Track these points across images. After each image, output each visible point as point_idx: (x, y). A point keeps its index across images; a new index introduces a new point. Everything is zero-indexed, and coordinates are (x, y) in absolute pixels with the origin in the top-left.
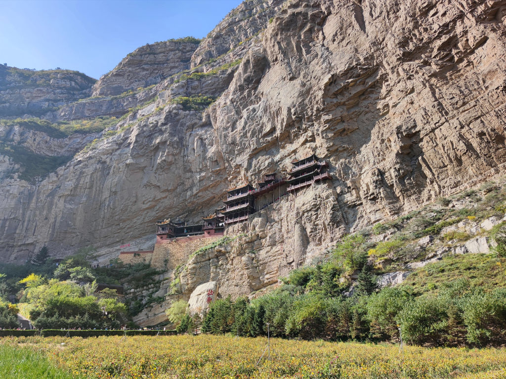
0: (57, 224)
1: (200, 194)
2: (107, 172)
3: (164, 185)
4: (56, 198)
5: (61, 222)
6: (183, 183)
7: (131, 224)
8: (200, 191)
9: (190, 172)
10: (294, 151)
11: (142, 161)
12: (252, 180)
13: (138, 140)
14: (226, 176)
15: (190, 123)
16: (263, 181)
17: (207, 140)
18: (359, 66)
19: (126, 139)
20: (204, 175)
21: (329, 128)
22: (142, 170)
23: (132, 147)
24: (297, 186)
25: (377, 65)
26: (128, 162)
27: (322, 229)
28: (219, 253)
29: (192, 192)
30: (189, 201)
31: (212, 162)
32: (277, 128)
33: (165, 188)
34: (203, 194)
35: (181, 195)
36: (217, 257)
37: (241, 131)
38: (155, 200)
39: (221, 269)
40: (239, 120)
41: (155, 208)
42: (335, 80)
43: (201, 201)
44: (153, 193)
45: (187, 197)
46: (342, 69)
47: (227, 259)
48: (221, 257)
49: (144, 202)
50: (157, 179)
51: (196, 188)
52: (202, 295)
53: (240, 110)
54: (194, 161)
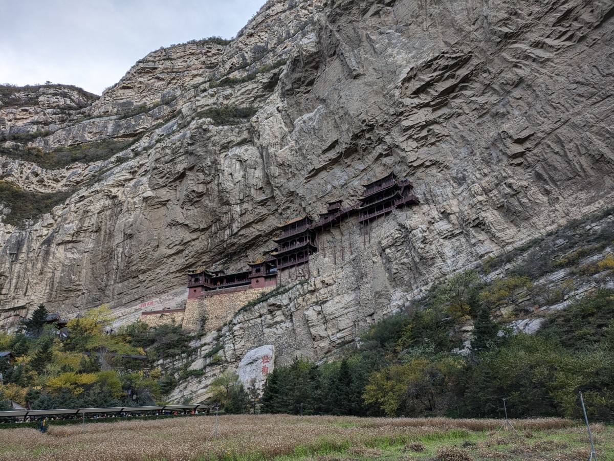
0: (57, 280)
1: (241, 233)
2: (119, 209)
3: (194, 223)
4: (53, 245)
5: (61, 277)
6: (219, 220)
7: (154, 276)
8: (242, 228)
9: (228, 204)
10: (365, 170)
11: (165, 193)
12: (311, 210)
13: (158, 166)
14: (275, 207)
15: (224, 141)
16: (325, 211)
17: (247, 162)
18: (446, 55)
19: (142, 165)
20: (247, 207)
21: (410, 137)
22: (164, 205)
23: (150, 176)
24: (372, 216)
25: (470, 52)
26: (145, 195)
27: (411, 269)
28: (272, 308)
29: (232, 230)
30: (227, 242)
31: (256, 190)
32: (341, 141)
33: (195, 227)
34: (246, 232)
35: (217, 235)
36: (270, 312)
37: (293, 148)
38: (182, 243)
39: (277, 329)
40: (288, 134)
41: (183, 253)
42: (415, 75)
43: (243, 241)
44: (180, 234)
45: (225, 238)
46: (424, 60)
47: (284, 315)
48: (276, 312)
49: (169, 246)
50: (185, 215)
51: (236, 225)
52: (255, 363)
53: (289, 121)
54: (231, 190)
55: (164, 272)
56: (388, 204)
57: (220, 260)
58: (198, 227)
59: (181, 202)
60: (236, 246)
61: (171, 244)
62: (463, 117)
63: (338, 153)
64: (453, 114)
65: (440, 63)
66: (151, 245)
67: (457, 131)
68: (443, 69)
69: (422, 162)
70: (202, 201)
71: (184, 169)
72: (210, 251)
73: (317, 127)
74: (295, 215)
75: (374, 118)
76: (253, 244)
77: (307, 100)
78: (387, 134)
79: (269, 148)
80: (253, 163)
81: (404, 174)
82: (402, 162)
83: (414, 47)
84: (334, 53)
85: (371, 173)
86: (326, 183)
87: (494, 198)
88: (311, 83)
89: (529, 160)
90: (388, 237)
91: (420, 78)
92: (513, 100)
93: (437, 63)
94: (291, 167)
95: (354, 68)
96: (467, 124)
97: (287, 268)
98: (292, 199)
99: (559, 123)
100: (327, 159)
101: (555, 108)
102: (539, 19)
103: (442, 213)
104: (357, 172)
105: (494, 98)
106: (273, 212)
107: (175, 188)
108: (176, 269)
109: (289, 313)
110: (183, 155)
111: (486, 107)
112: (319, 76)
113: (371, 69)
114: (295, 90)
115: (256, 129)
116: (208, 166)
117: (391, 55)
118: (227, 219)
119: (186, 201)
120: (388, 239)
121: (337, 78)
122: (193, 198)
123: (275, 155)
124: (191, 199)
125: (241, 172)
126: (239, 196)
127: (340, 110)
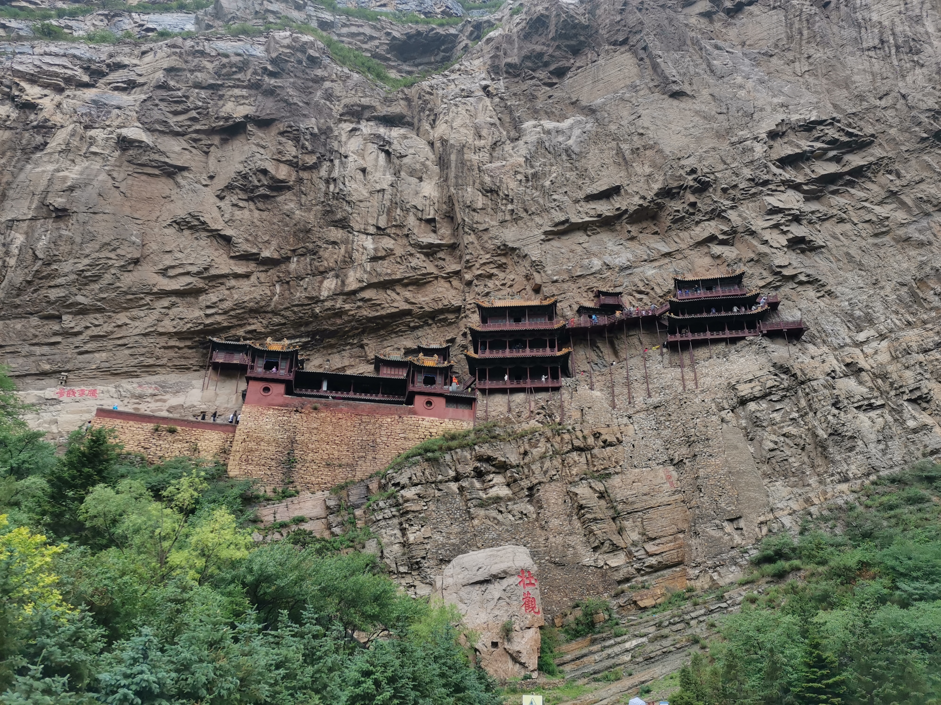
1: (367, 294)
3: (246, 240)
6: (313, 252)
7: (107, 328)
8: (370, 286)
9: (343, 228)
10: (668, 255)
11: (177, 149)
12: (556, 293)
13: (172, 83)
14: (456, 267)
15: (355, 100)
16: (589, 303)
17: (405, 160)
18: (838, 125)
19: (120, 66)
20: (391, 246)
21: (776, 226)
22: (170, 174)
23: (144, 97)
24: (701, 336)
25: (873, 135)
26: (125, 132)
27: (803, 449)
28: (484, 467)
29: (343, 282)
30: (326, 304)
31: (421, 220)
32: (630, 191)
33: (249, 249)
34: (378, 297)
35: (301, 283)
36: (479, 474)
37: (520, 170)
38: (205, 275)
39: (501, 512)
40: (508, 142)
41: (201, 298)
42: (784, 133)
43: (365, 313)
44: (203, 253)
45: (322, 294)
46: (802, 117)
47: (508, 485)
48: (492, 476)
49: (166, 269)
50: (226, 216)
51: (358, 275)
52: (496, 584)
53: (508, 120)
54: (361, 201)
55: (140, 326)
56: (736, 323)
58: (255, 251)
59: (220, 183)
60: (346, 318)
61: (172, 267)
62: (848, 226)
63: (618, 209)
64: (832, 217)
65: (827, 131)
66: (119, 251)
67: (839, 243)
68: (830, 143)
69: (794, 272)
70: (279, 199)
71: (246, 117)
72: (275, 313)
73: (577, 150)
74: (504, 292)
75: (713, 173)
76: (384, 327)
77: (550, 97)
78: (732, 208)
79: (465, 150)
80: (418, 166)
81: (761, 283)
82: (758, 261)
83: (781, 91)
84: (624, 42)
85: (683, 263)
86: (589, 253)
88: (561, 73)
90: (751, 381)
91: (793, 142)
93: (822, 130)
94: (512, 201)
95: (674, 79)
96: (855, 238)
97: (503, 391)
98: (505, 261)
100: (592, 213)
103: (847, 365)
104: (655, 255)
105: (901, 215)
106: (448, 273)
107: (205, 149)
108: (175, 327)
109: (526, 483)
110: (245, 87)
111: (886, 223)
112: (579, 68)
113: (705, 92)
114: (526, 70)
115: (429, 106)
116: (311, 134)
117: (741, 87)
118: (335, 256)
119: (237, 187)
120: (753, 384)
121: (628, 83)
122: (258, 184)
123: (479, 167)
124: (253, 186)
125: (388, 173)
126: (378, 220)
127: (636, 138)
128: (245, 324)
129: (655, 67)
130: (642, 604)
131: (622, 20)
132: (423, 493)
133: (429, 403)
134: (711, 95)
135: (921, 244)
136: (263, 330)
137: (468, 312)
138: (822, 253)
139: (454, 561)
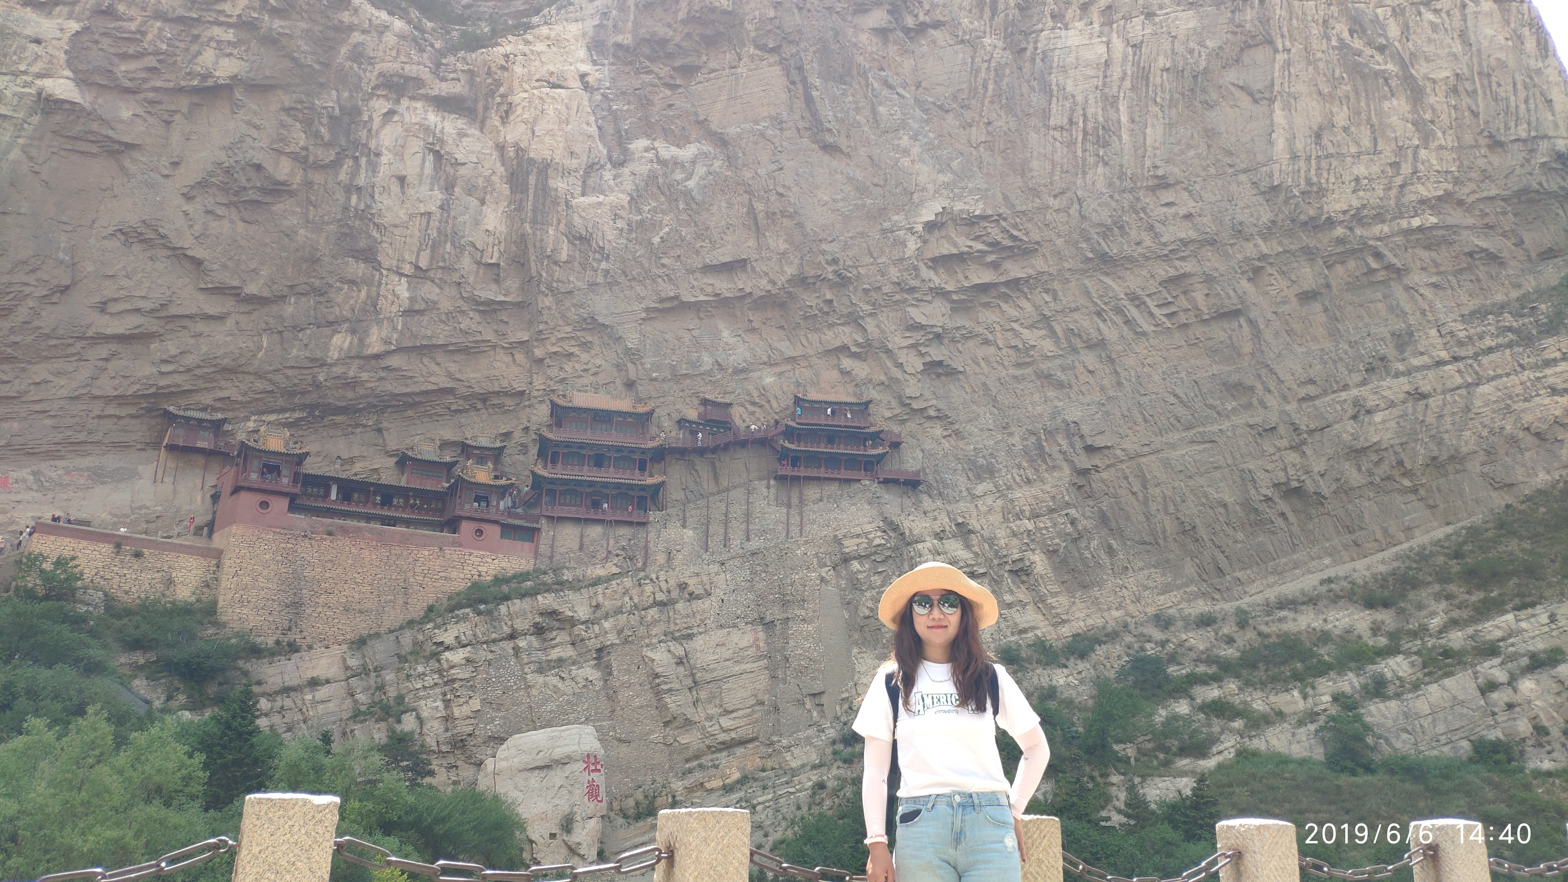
1: (394, 361)
3: (225, 267)
6: (320, 292)
7: (19, 385)
8: (399, 350)
9: (368, 261)
10: (792, 360)
11: (126, 114)
12: (653, 394)
13: (121, 8)
15: (395, 66)
16: (692, 414)
17: (462, 171)
18: (1004, 224)
20: (433, 296)
21: (914, 346)
22: (112, 153)
23: (75, 26)
24: (814, 473)
25: (1038, 243)
26: (50, 86)
28: (547, 622)
29: (361, 341)
30: (334, 369)
31: (479, 263)
32: (758, 269)
33: (227, 280)
34: (411, 367)
35: (300, 335)
36: (539, 630)
37: (621, 213)
38: (163, 314)
39: (563, 678)
40: (609, 166)
41: (153, 346)
42: (943, 224)
43: (389, 387)
44: (160, 281)
45: (330, 354)
46: (967, 207)
47: (573, 644)
48: (555, 633)
49: (105, 303)
50: (196, 227)
51: (384, 334)
52: (558, 770)
53: (611, 131)
54: (396, 226)
55: (67, 386)
56: (853, 462)
57: (282, 410)
58: (235, 283)
59: (189, 175)
60: (361, 391)
61: (116, 300)
62: (992, 350)
63: (741, 290)
64: (977, 336)
65: (990, 230)
66: (40, 274)
67: (978, 370)
68: (990, 244)
69: (924, 405)
70: (274, 208)
71: (234, 77)
72: (258, 375)
73: (698, 197)
74: (586, 382)
75: (856, 267)
76: (412, 406)
77: (670, 106)
78: (872, 315)
79: (550, 171)
80: (480, 182)
81: (888, 414)
82: (888, 386)
83: (949, 165)
84: (775, 50)
85: (808, 374)
86: (698, 344)
87: (1044, 532)
88: (689, 71)
89: (1094, 485)
90: (858, 536)
91: (950, 237)
92: (1082, 369)
93: (985, 228)
94: (607, 258)
95: (829, 126)
96: (995, 365)
97: (573, 522)
98: (590, 339)
99: (1146, 449)
100: (709, 289)
101: (1146, 421)
102: (1147, 259)
103: (958, 525)
104: (777, 357)
105: (1048, 346)
106: (511, 343)
107: (166, 117)
108: (116, 389)
109: (593, 644)
110: (230, 25)
111: (1032, 353)
112: (713, 71)
113: (863, 152)
114: (642, 59)
115: (502, 90)
116: (331, 117)
117: (906, 152)
118: (352, 302)
119: (214, 184)
120: (860, 540)
121: (773, 113)
122: (247, 185)
123: (567, 203)
124: (239, 187)
125: (436, 187)
126: (418, 256)
127: (773, 198)
128: (214, 388)
129: (809, 101)
130: (708, 785)
131: (776, 17)
132: (473, 656)
133: (480, 532)
134: (869, 157)
135: (1060, 385)
136: (240, 398)
137: (533, 401)
138: (958, 380)
139: (510, 742)
